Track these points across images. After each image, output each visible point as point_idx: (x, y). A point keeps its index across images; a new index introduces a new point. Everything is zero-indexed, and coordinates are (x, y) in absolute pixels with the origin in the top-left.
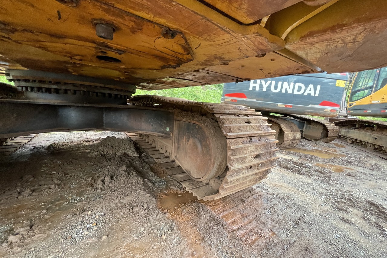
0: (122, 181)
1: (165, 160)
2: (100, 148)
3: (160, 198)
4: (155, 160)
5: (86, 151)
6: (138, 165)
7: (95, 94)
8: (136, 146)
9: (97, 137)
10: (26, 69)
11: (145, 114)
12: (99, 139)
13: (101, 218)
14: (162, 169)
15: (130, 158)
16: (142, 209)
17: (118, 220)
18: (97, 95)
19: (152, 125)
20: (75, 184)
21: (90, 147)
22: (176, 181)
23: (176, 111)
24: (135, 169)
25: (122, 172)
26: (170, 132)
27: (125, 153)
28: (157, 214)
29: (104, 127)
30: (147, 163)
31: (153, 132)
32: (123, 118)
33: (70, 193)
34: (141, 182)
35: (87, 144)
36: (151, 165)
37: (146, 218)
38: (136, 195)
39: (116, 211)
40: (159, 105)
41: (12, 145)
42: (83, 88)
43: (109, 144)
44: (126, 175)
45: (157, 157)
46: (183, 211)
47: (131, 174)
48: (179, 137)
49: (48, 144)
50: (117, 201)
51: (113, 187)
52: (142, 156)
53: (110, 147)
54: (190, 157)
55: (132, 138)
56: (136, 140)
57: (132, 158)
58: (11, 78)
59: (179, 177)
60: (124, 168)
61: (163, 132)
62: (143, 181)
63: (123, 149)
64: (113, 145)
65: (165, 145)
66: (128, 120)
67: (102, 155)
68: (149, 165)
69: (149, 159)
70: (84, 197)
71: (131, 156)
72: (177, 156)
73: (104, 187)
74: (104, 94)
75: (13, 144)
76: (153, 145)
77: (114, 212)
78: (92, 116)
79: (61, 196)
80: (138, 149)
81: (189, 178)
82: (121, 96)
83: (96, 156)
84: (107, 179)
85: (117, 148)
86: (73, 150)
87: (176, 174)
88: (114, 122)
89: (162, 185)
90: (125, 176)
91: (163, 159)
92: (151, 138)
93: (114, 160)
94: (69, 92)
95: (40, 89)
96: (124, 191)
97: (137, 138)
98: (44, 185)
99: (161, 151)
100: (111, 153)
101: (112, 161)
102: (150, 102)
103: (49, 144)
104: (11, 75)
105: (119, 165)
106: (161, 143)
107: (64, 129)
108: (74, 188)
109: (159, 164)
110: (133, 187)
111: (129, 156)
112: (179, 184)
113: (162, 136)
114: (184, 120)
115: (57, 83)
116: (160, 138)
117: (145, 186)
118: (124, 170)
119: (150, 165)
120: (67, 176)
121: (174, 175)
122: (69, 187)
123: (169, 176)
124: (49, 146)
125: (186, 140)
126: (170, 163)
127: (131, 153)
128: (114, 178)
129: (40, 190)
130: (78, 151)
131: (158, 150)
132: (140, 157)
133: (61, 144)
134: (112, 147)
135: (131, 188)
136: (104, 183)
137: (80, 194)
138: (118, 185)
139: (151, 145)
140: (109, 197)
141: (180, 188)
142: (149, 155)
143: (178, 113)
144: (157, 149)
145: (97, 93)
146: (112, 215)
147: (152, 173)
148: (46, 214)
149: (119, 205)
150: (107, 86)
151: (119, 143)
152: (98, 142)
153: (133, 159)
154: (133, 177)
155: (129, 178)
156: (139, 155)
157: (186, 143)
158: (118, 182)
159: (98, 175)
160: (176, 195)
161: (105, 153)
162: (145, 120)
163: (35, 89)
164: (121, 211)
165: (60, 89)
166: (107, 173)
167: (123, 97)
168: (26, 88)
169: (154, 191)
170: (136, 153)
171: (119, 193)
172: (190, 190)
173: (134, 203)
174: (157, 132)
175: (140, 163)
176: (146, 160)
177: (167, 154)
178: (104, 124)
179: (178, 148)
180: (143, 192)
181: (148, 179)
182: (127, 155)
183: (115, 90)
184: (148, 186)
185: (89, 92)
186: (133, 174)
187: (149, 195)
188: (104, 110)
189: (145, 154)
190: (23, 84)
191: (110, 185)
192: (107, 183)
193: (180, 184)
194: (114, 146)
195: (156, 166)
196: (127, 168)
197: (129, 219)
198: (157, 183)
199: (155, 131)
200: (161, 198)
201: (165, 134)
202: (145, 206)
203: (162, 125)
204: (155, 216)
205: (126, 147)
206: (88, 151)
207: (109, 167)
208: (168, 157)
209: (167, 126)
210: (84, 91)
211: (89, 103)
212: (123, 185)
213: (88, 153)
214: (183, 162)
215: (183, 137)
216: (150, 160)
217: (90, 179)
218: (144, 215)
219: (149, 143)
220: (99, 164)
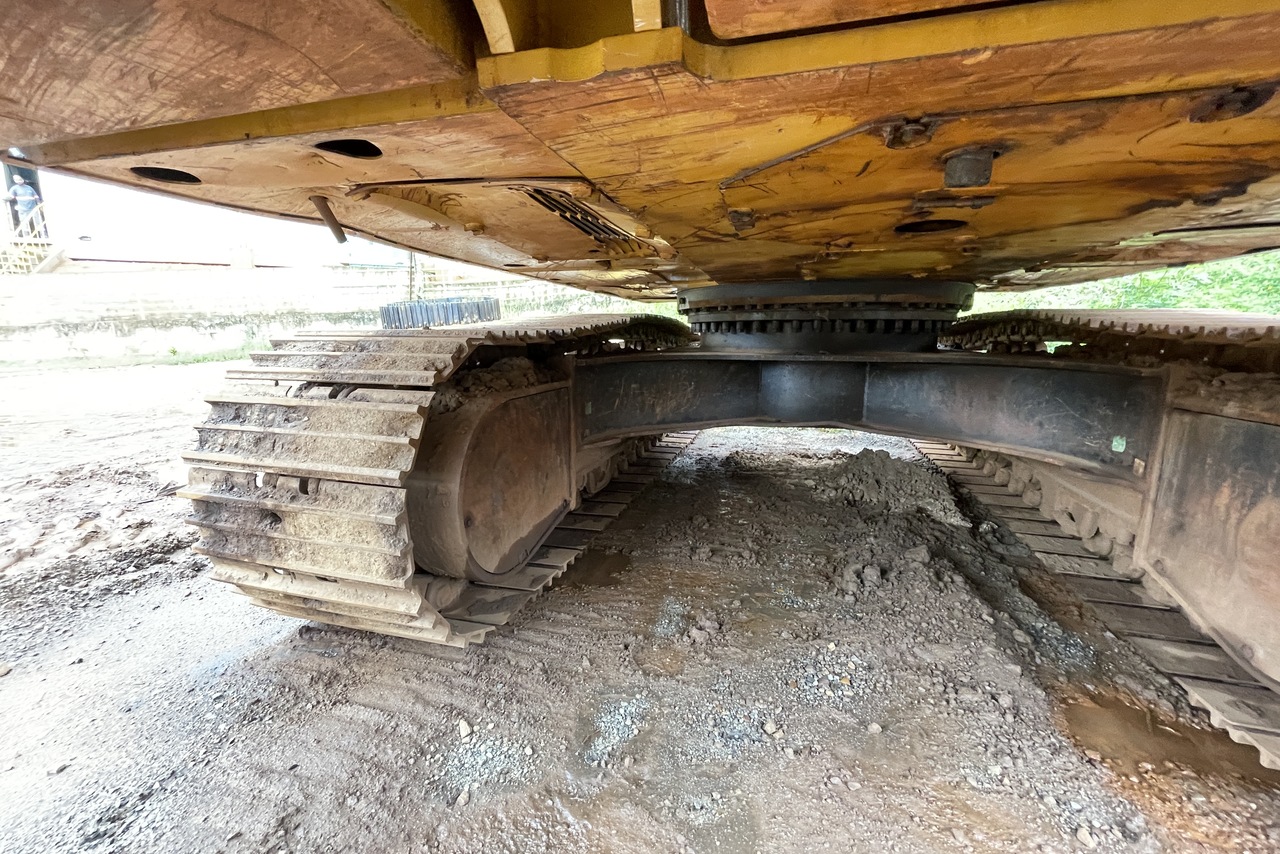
0: (918, 591)
1: (1089, 569)
2: (843, 481)
3: (1064, 701)
4: (1038, 555)
5: (806, 482)
6: (970, 558)
7: (847, 325)
8: (956, 490)
9: (829, 449)
10: (714, 283)
11: (1014, 381)
12: (836, 454)
13: (862, 673)
14: (1071, 599)
15: (936, 526)
16: (991, 704)
17: (909, 700)
18: (853, 328)
19: (1041, 424)
20: (790, 564)
21: (815, 474)
22: (1152, 665)
23: (1177, 372)
24: (958, 567)
25: (915, 565)
26: (1135, 457)
27: (920, 510)
28: (1056, 751)
29: (864, 419)
30: (1002, 559)
31: (1043, 452)
32: (924, 396)
33: (780, 581)
34: (985, 617)
35: (805, 463)
36: (1023, 571)
37: (1009, 740)
38: (967, 652)
39: (902, 673)
40: (1075, 344)
41: (667, 446)
42: (821, 311)
43: (869, 472)
44: (929, 577)
45: (1050, 548)
46: (1189, 799)
47: (946, 579)
48: (1184, 481)
49: (723, 453)
50: (904, 647)
51: (889, 602)
52: (981, 530)
53: (870, 481)
54: (1255, 583)
55: (938, 463)
56: (955, 472)
57: (943, 529)
58: (687, 306)
59: (1167, 652)
60: (922, 554)
61: (1094, 456)
62: (992, 616)
63: (911, 495)
64: (879, 477)
65: (1093, 506)
66: (943, 402)
67: (849, 503)
68: (1011, 569)
69: (1012, 549)
70: (812, 601)
71: (940, 523)
72: (1168, 563)
73: (862, 593)
74: (871, 324)
75: (670, 444)
76: (1029, 498)
77: (896, 673)
78: (833, 387)
79: (763, 582)
80: (964, 504)
81: (1230, 677)
82: (922, 323)
83: (832, 502)
84: (872, 574)
85: (892, 488)
86: (776, 476)
87: (1150, 637)
88: (894, 407)
89: (1074, 657)
90: (927, 579)
91: (1077, 560)
92: (1021, 473)
93: (886, 522)
94: (787, 327)
95: (731, 326)
96: (924, 625)
97: (958, 464)
98: (730, 545)
99: (1067, 527)
100: (875, 500)
101: (881, 523)
102: (1028, 334)
103: (727, 454)
104: (687, 300)
105: (904, 541)
106: (1073, 494)
107: (770, 419)
108: (790, 572)
109: (1059, 575)
110: (954, 622)
111: (933, 521)
112: (1166, 682)
113: (1084, 470)
114: (1231, 409)
115: (767, 307)
116: (1080, 474)
117: (1001, 635)
118: (920, 560)
119: (1015, 571)
120: (769, 536)
121: (1135, 635)
122: (777, 565)
123: (1109, 634)
124: (728, 458)
125: (1232, 499)
126: (1118, 585)
127: (942, 513)
128: (892, 575)
129: (723, 554)
130: (788, 481)
131: (1054, 522)
132: (974, 532)
133: (749, 456)
134: (877, 482)
135: (949, 623)
136: (862, 582)
137: (805, 591)
138: (904, 601)
139: (1019, 496)
140: (882, 626)
141: (1173, 700)
142: (1012, 534)
143: (1189, 379)
144: (1046, 515)
145: (853, 323)
146: (892, 680)
147: (1026, 599)
148: (738, 610)
149: (910, 659)
150: (885, 298)
151: (898, 472)
152: (832, 462)
153: (951, 532)
154: (954, 589)
155: (941, 591)
156: (970, 525)
157: (1234, 516)
158: (903, 591)
159: (841, 554)
160: (1149, 722)
161: (857, 499)
162: (1008, 404)
163: (724, 326)
164: (919, 681)
165: (771, 321)
166: (868, 556)
167: (928, 326)
168: (708, 324)
169: (1037, 666)
170: (959, 515)
171: (909, 624)
172: (1235, 727)
173: (960, 673)
174: (1063, 452)
175: (974, 551)
176: (1000, 549)
177: (1102, 546)
178: (865, 412)
179: (1179, 527)
180: (994, 650)
181: (1011, 617)
182: (928, 516)
183: (905, 309)
184: (1013, 641)
185: (833, 322)
186: (953, 582)
187: (1018, 669)
188: (868, 369)
189: (992, 527)
190: (704, 317)
191: (880, 593)
192: (871, 584)
193: (1174, 683)
194: (883, 481)
195: (1041, 578)
196: (932, 558)
197: (946, 715)
198: (1048, 640)
199: (1055, 448)
200: (1071, 701)
201: (1103, 461)
202: (1005, 701)
203: (1089, 427)
204: (1046, 752)
205: (921, 488)
206: (811, 483)
207: (872, 539)
208: (1104, 558)
209: (1118, 433)
210: (822, 321)
211: (834, 352)
212: (922, 607)
213: (811, 488)
214: (1202, 594)
215: (1217, 488)
216: (1017, 553)
217: (823, 561)
218: (1001, 727)
219: (1011, 489)
220: (843, 526)
